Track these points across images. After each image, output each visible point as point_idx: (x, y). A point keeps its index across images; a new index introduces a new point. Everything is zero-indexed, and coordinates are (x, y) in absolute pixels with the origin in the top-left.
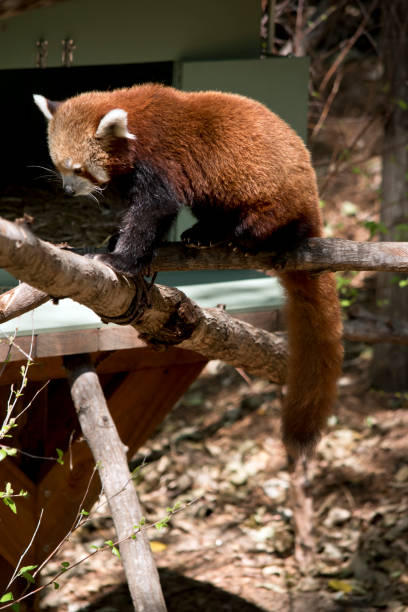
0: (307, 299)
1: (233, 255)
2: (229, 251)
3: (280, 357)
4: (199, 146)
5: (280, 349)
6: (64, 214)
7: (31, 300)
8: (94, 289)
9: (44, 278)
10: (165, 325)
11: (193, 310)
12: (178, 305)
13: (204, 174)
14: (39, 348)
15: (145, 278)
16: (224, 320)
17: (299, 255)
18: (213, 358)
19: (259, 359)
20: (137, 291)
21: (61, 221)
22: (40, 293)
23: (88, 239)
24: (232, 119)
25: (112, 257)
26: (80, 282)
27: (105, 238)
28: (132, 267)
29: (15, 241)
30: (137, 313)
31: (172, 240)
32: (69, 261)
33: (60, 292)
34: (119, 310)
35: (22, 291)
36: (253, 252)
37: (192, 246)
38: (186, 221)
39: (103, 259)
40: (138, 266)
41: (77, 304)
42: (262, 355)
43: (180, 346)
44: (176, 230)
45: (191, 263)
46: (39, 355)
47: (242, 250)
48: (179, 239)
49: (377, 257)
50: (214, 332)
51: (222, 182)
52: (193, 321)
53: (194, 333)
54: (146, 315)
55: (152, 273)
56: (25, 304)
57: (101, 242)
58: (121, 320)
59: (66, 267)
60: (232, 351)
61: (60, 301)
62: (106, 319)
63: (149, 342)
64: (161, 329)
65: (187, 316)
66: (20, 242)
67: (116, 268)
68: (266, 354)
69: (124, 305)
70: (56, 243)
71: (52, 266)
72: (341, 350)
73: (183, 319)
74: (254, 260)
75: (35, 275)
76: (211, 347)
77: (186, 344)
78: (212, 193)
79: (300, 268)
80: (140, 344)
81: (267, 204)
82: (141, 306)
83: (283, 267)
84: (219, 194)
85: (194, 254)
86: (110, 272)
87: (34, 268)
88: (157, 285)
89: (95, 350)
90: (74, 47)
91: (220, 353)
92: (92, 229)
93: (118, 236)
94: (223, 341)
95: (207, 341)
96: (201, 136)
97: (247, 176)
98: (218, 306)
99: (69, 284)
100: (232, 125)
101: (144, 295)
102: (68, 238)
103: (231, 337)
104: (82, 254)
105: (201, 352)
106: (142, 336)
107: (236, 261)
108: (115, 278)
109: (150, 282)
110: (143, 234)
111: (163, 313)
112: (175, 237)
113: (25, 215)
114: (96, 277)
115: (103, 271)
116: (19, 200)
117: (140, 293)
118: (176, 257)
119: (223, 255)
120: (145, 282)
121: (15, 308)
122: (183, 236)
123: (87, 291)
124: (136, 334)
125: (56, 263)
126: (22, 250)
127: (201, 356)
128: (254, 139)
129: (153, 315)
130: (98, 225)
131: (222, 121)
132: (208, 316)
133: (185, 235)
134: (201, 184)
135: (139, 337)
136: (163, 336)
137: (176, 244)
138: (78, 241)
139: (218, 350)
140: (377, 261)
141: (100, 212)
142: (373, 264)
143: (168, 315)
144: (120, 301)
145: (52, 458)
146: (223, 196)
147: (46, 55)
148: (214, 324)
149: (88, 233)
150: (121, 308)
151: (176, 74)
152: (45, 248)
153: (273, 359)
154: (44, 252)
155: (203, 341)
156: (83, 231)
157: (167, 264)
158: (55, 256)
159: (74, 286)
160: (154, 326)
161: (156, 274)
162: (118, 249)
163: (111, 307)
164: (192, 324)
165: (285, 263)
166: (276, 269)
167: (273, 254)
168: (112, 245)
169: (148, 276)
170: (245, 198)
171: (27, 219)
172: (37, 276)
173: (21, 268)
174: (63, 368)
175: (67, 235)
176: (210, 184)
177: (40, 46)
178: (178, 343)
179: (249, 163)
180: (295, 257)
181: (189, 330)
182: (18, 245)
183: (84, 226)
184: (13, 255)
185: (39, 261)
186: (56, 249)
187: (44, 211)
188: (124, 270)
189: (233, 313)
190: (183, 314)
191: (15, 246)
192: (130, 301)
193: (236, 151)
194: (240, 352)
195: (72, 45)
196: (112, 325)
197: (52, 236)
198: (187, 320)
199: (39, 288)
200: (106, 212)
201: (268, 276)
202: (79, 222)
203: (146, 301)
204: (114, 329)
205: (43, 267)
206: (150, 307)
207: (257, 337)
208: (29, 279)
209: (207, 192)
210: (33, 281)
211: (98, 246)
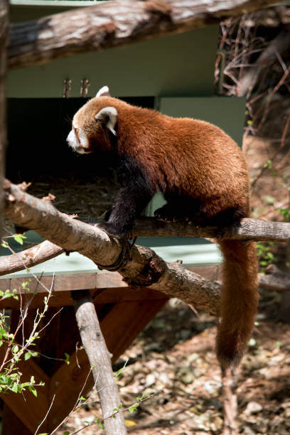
1: (189, 227)
2: (187, 223)
3: (217, 297)
4: (174, 154)
5: (218, 292)
6: (77, 195)
7: (52, 252)
8: (94, 246)
9: (60, 237)
10: (140, 273)
11: (161, 263)
12: (150, 259)
13: (176, 172)
14: (56, 285)
15: (129, 240)
16: (180, 271)
17: (234, 229)
18: (173, 297)
19: (204, 299)
20: (123, 249)
21: (74, 200)
22: (58, 248)
23: (92, 212)
24: (198, 138)
25: (106, 225)
26: (85, 241)
27: (103, 212)
28: (120, 232)
29: (42, 212)
30: (122, 263)
31: (148, 215)
32: (78, 227)
33: (71, 248)
34: (110, 261)
35: (46, 246)
36: (203, 225)
37: (162, 220)
38: (158, 202)
39: (100, 226)
40: (123, 231)
41: (82, 256)
42: (206, 296)
43: (150, 287)
44: (151, 208)
45: (160, 231)
46: (56, 290)
47: (195, 224)
48: (153, 215)
49: (286, 233)
50: (174, 278)
51: (189, 179)
52: (160, 271)
53: (161, 278)
54: (128, 265)
55: (133, 238)
56: (47, 255)
57: (100, 215)
58: (111, 268)
59: (75, 231)
60: (185, 292)
61: (71, 254)
62: (101, 267)
63: (129, 284)
64: (139, 275)
65: (156, 267)
66: (45, 213)
67: (109, 232)
68: (208, 295)
69: (114, 258)
70: (70, 214)
71: (66, 230)
73: (154, 269)
74: (203, 231)
75: (54, 235)
76: (172, 288)
77: (154, 286)
78: (181, 186)
79: (234, 238)
80: (124, 285)
82: (126, 259)
83: (222, 237)
84: (186, 187)
85: (163, 225)
86: (104, 235)
87: (55, 230)
88: (137, 246)
89: (94, 288)
90: (89, 85)
91: (177, 293)
92: (94, 206)
93: (111, 211)
94: (180, 286)
95: (169, 285)
96: (176, 147)
97: (206, 176)
98: (178, 261)
99: (77, 242)
100: (199, 142)
101: (127, 252)
102: (78, 212)
103: (185, 283)
104: (87, 223)
105: (164, 292)
106: (125, 280)
107: (190, 231)
108: (108, 239)
109: (132, 243)
110: (127, 209)
111: (140, 265)
112: (150, 214)
113: (50, 195)
114: (95, 239)
115: (101, 235)
116: (47, 185)
117: (125, 250)
118: (150, 227)
119: (182, 227)
120: (128, 242)
121: (40, 257)
122: (155, 213)
123: (89, 248)
124: (121, 277)
125: (69, 228)
126: (46, 218)
127: (164, 294)
128: (212, 152)
129: (133, 265)
130: (99, 204)
131: (191, 138)
132: (170, 268)
133: (157, 212)
134: (174, 179)
135: (123, 280)
136: (139, 280)
137: (152, 218)
138: (85, 214)
139: (176, 291)
140: (286, 236)
141: (101, 195)
142: (284, 237)
143: (143, 266)
144: (111, 255)
145: (61, 360)
146: (188, 188)
147: (70, 89)
148: (174, 273)
149: (92, 209)
150: (111, 260)
151: (156, 104)
152: (62, 218)
153: (213, 299)
154: (61, 220)
155: (166, 285)
156: (89, 207)
157: (144, 232)
158: (68, 223)
159: (80, 244)
160: (133, 273)
161: (136, 238)
162: (111, 220)
163: (105, 259)
164: (159, 273)
165: (224, 234)
166: (218, 238)
167: (215, 228)
168: (107, 218)
169: (131, 239)
170: (204, 191)
171: (50, 197)
172: (55, 236)
173: (45, 230)
174: (71, 299)
175: (78, 210)
176: (180, 179)
177: (66, 83)
178: (148, 285)
179: (208, 167)
180: (230, 230)
181: (156, 277)
182: (44, 215)
183: (90, 203)
184: (40, 221)
185: (57, 226)
186: (69, 219)
187: (64, 192)
188: (115, 234)
189: (188, 267)
190: (153, 266)
191: (42, 216)
192: (117, 255)
193: (199, 158)
194: (192, 294)
195: (88, 83)
196: (105, 271)
197: (68, 210)
198: (156, 270)
199: (57, 244)
200: (105, 195)
201: (209, 242)
202: (86, 201)
203: (129, 256)
204: (106, 274)
205: (60, 230)
206: (131, 260)
207: (203, 284)
208: (49, 237)
209: (177, 184)
210: (53, 240)
211: (99, 218)
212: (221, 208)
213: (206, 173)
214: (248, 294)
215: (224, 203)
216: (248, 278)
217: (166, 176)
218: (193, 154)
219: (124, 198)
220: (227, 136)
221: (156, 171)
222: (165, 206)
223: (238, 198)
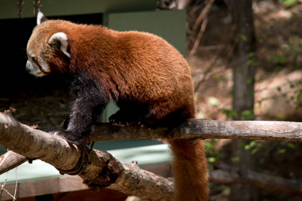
0: (186, 158)
1: (141, 130)
2: (138, 127)
3: (171, 193)
4: (123, 65)
5: (171, 189)
6: (36, 107)
7: (15, 161)
8: (55, 153)
9: (23, 147)
10: (100, 175)
11: (117, 164)
12: (108, 162)
13: (126, 82)
14: (20, 192)
15: (87, 145)
16: (136, 171)
17: (182, 129)
18: (130, 195)
19: (158, 195)
20: (82, 153)
21: (34, 111)
22: (21, 156)
23: (51, 122)
25: (66, 132)
26: (46, 149)
27: (61, 122)
28: (78, 138)
29: (4, 124)
30: (82, 167)
31: (104, 122)
32: (39, 136)
33: (33, 156)
34: (70, 166)
35: (10, 156)
37: (116, 124)
38: (112, 109)
39: (60, 134)
40: (81, 138)
41: (44, 162)
42: (161, 192)
43: (109, 187)
44: (106, 115)
45: (115, 135)
46: (21, 196)
47: (147, 126)
48: (108, 121)
49: (230, 130)
50: (131, 178)
51: (137, 87)
52: (117, 171)
53: (118, 179)
54: (88, 168)
55: (91, 143)
56: (11, 164)
57: (59, 124)
58: (72, 172)
59: (37, 140)
60: (142, 190)
61: (34, 161)
62: (62, 172)
63: (89, 186)
64: (97, 177)
65: (113, 168)
66: (7, 125)
67: (69, 139)
68: (163, 192)
69: (74, 162)
70: (30, 125)
71: (28, 139)
72: (207, 190)
73: (111, 171)
74: (154, 133)
75: (17, 144)
76: (129, 188)
77: (113, 186)
78: (131, 93)
79: (182, 137)
80: (85, 187)
81: (165, 101)
82: (85, 163)
83: (172, 138)
84: (135, 94)
85: (117, 130)
86: (64, 142)
87: (17, 140)
88: (95, 150)
89: (57, 192)
90: (41, 5)
91: (134, 192)
92: (53, 117)
93: (69, 119)
94: (136, 185)
95: (126, 184)
96: (124, 59)
97: (153, 83)
98: (133, 162)
99: (39, 150)
100: (144, 52)
101: (86, 156)
102: (39, 122)
103: (141, 182)
104: (47, 132)
105: (123, 191)
106: (86, 182)
107: (143, 134)
108: (68, 146)
109: (90, 148)
110: (83, 117)
111: (98, 167)
112: (106, 120)
113: (11, 108)
114: (56, 145)
115: (60, 142)
116: (8, 99)
117: (84, 155)
118: (106, 132)
119: (135, 130)
120: (87, 148)
121: (4, 167)
122: (110, 119)
123: (50, 155)
124: (82, 180)
125: (30, 137)
126: (9, 130)
127: (122, 193)
128: (157, 60)
129: (92, 168)
130: (57, 114)
131: (137, 50)
132: (126, 168)
133: (111, 118)
134: (124, 88)
135: (84, 183)
136: (98, 182)
137: (106, 124)
138: (45, 124)
139: (133, 190)
140: (230, 133)
141: (58, 105)
142: (228, 134)
143: (101, 168)
144: (71, 160)
146: (138, 94)
147: (23, 10)
148: (131, 174)
149: (52, 119)
150: (72, 164)
151: (105, 20)
152: (23, 128)
153: (167, 195)
154: (23, 131)
155: (123, 184)
156: (48, 118)
157: (100, 137)
158: (30, 133)
159: (42, 151)
160: (93, 176)
161: (93, 143)
162: (69, 128)
163: (66, 164)
164: (116, 174)
165: (173, 134)
166: (168, 138)
167: (166, 129)
168: (66, 126)
169: (89, 144)
170: (152, 96)
171: (11, 110)
172: (19, 146)
173: (8, 141)
175: (38, 120)
176: (130, 88)
177: (20, 5)
178: (107, 186)
179: (155, 75)
180: (179, 131)
181: (114, 177)
182: (6, 127)
183: (49, 114)
184: (3, 133)
185: (19, 136)
186: (31, 129)
187: (24, 106)
188: (74, 140)
189: (143, 166)
190: (111, 167)
191: (4, 127)
192: (77, 160)
193: (146, 67)
194: (147, 191)
195: (40, 4)
196: (66, 176)
197: (28, 121)
198: (113, 171)
199: (20, 153)
200: (62, 106)
201: (161, 143)
202: (45, 112)
203: (88, 160)
204: (68, 178)
205: (22, 140)
206: (90, 163)
207: (157, 181)
208: (12, 147)
209: (128, 93)
210: (16, 149)
211: (58, 127)
212: (169, 109)
213: (153, 80)
214: (199, 188)
215: (172, 105)
216: (198, 174)
217: (117, 86)
218: (140, 64)
219: (80, 107)
220: (169, 45)
221: (107, 81)
222: (118, 112)
223: (184, 100)
